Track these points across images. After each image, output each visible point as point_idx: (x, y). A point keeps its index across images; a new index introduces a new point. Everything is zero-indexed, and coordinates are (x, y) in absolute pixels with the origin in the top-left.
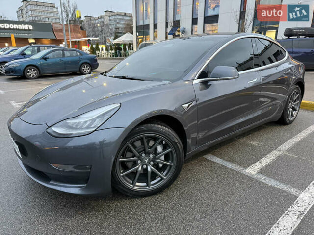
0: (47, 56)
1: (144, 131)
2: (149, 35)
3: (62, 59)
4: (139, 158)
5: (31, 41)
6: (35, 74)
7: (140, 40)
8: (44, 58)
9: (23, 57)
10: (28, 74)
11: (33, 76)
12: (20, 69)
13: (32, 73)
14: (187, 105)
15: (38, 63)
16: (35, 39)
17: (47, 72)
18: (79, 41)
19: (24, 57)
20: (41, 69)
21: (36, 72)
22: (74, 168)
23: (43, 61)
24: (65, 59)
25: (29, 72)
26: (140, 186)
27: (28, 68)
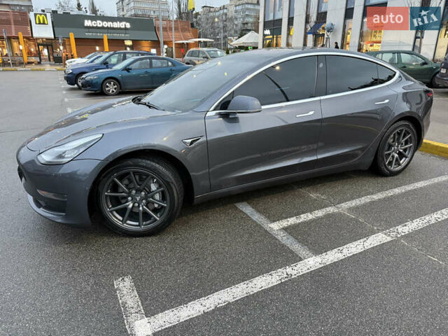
0: (130, 67)
1: (131, 166)
2: (280, 34)
3: (149, 70)
4: (129, 194)
5: (129, 43)
6: (115, 89)
7: (268, 41)
8: (127, 69)
9: (105, 66)
10: (107, 89)
11: (113, 91)
12: (97, 83)
13: (111, 88)
14: (190, 140)
15: (118, 76)
16: (133, 41)
17: (129, 87)
18: (187, 44)
19: (107, 66)
20: (122, 83)
21: (116, 86)
22: (54, 196)
23: (125, 73)
24: (152, 71)
25: (107, 87)
26: (131, 225)
27: (106, 81)
